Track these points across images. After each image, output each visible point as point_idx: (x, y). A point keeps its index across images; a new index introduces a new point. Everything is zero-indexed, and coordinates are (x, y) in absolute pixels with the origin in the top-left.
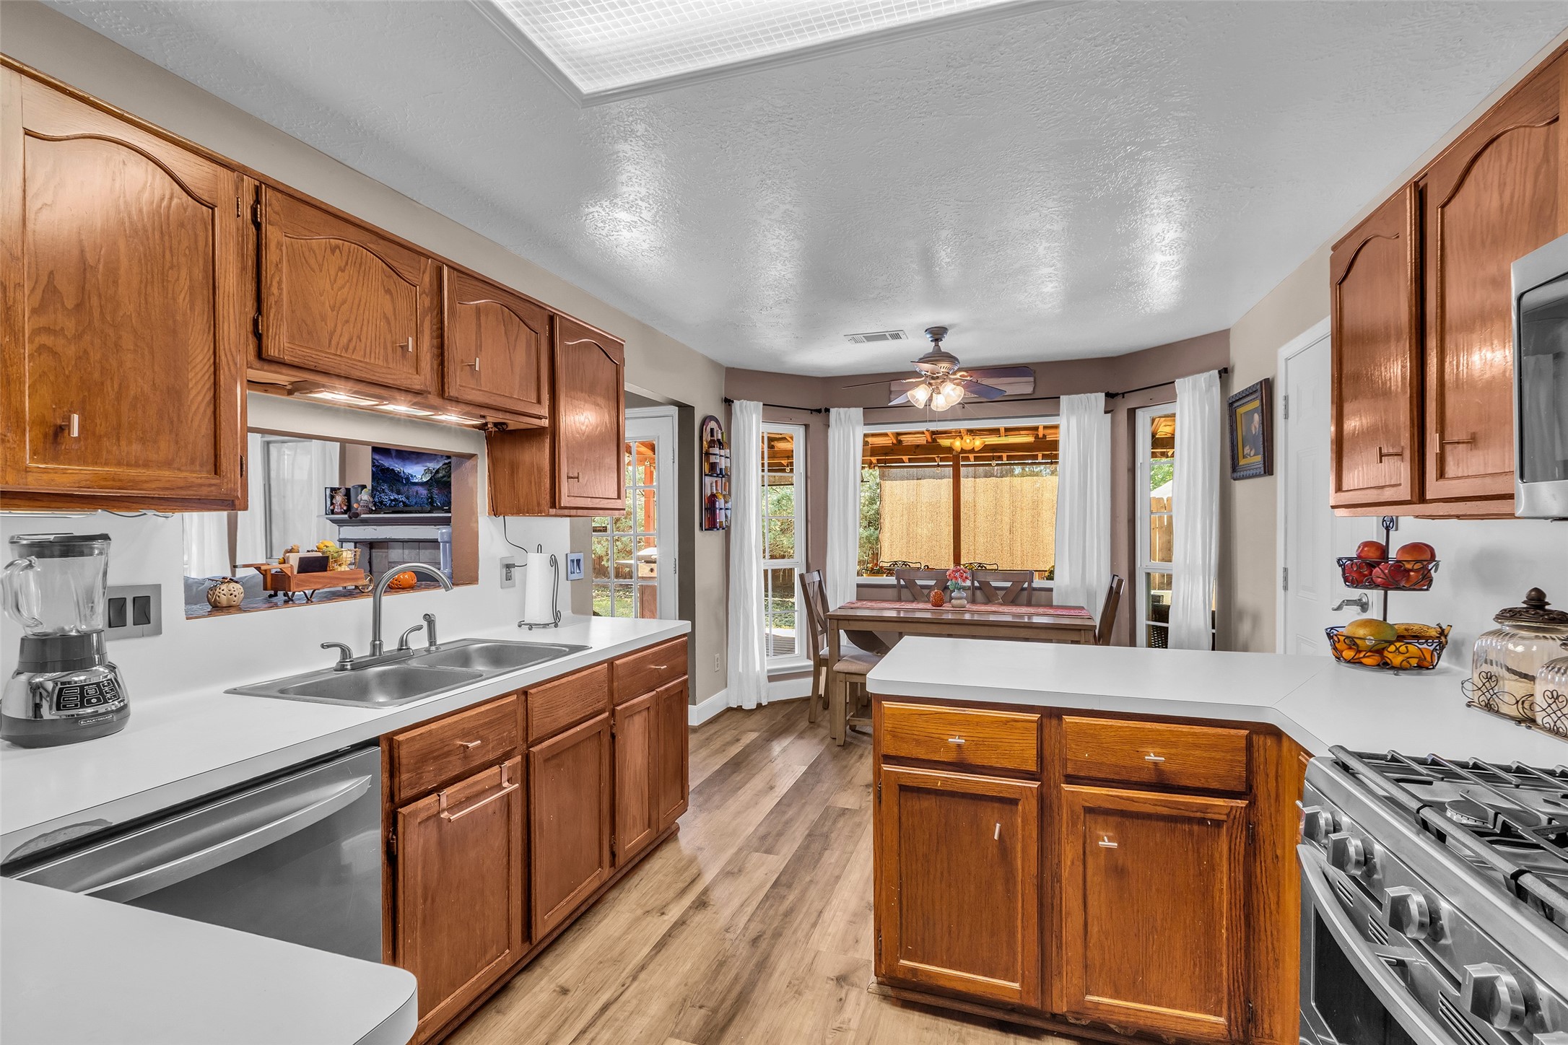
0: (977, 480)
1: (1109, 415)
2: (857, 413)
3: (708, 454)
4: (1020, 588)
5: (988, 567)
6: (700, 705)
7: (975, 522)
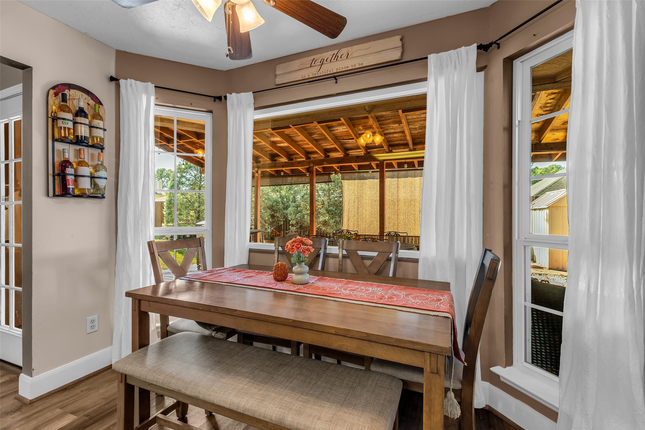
0: (399, 179)
1: (482, 73)
2: (248, 97)
3: (55, 119)
4: (385, 259)
5: (401, 234)
6: (37, 378)
7: (398, 206)
